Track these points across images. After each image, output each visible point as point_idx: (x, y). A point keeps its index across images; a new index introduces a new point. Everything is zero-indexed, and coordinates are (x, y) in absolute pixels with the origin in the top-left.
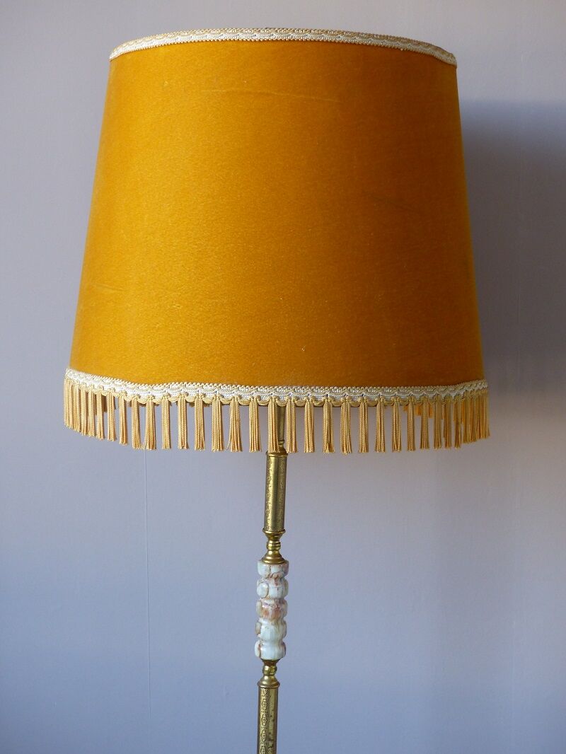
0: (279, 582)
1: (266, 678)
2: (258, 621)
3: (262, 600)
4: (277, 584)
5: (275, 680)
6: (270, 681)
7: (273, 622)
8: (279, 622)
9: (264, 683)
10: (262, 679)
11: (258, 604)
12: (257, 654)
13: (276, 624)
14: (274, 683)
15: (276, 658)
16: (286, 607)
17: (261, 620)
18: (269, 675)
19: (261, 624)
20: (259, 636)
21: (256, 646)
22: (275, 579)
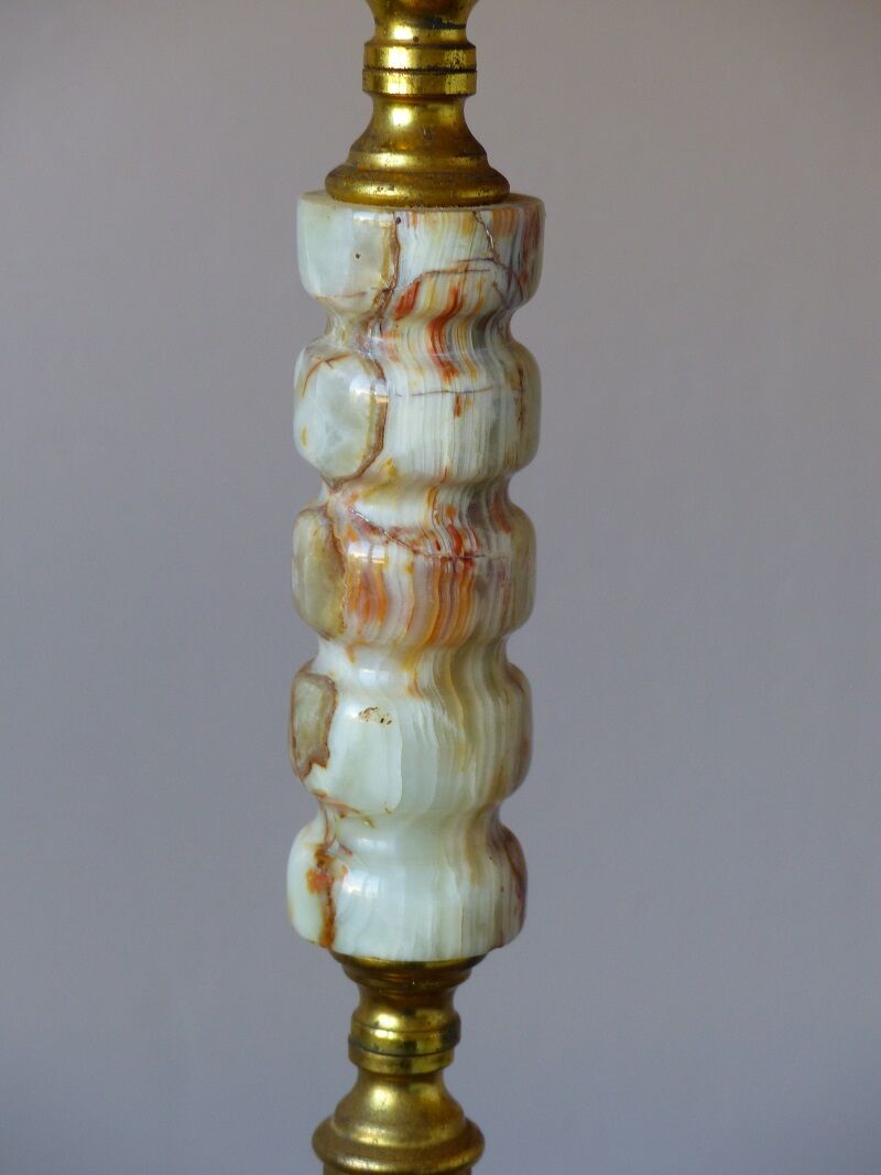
0: (462, 350)
1: (383, 1098)
2: (306, 671)
3: (337, 501)
4: (449, 369)
5: (449, 1109)
6: (414, 1120)
7: (426, 671)
8: (474, 672)
9: (371, 1135)
10: (352, 1110)
11: (309, 532)
12: (305, 917)
13: (449, 686)
14: (442, 1134)
15: (453, 948)
16: (526, 550)
17: (334, 660)
18: (402, 1079)
19: (331, 689)
20: (322, 779)
21: (301, 858)
22: (439, 323)
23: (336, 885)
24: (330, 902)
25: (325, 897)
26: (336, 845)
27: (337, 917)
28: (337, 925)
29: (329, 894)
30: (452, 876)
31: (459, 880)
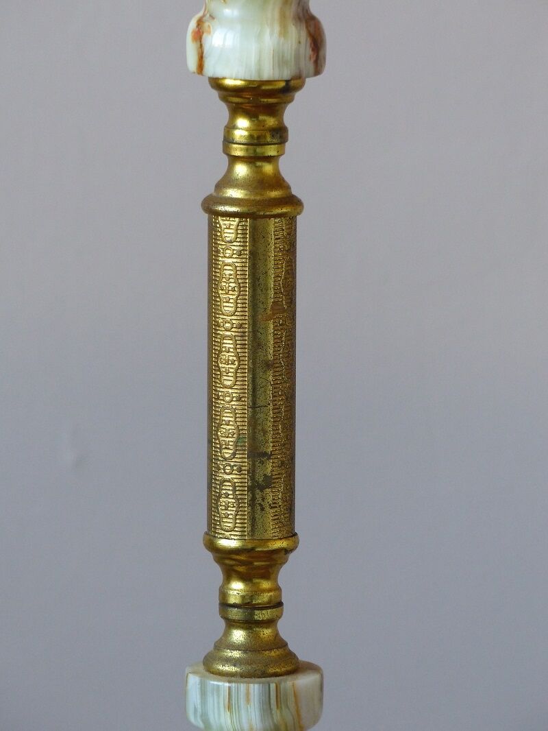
1: (241, 170)
18: (252, 159)
23: (205, 36)
24: (201, 45)
25: (199, 43)
26: (208, 15)
27: (204, 54)
28: (204, 59)
29: (201, 41)
30: (267, 31)
31: (272, 34)
